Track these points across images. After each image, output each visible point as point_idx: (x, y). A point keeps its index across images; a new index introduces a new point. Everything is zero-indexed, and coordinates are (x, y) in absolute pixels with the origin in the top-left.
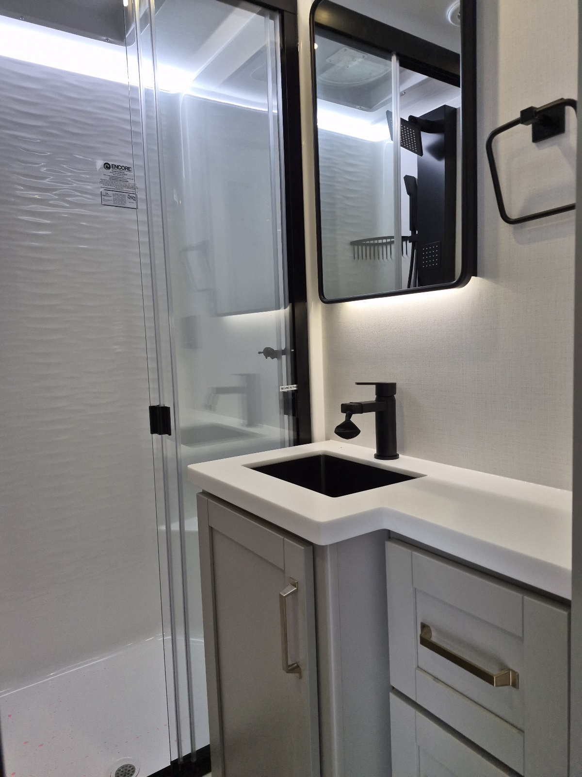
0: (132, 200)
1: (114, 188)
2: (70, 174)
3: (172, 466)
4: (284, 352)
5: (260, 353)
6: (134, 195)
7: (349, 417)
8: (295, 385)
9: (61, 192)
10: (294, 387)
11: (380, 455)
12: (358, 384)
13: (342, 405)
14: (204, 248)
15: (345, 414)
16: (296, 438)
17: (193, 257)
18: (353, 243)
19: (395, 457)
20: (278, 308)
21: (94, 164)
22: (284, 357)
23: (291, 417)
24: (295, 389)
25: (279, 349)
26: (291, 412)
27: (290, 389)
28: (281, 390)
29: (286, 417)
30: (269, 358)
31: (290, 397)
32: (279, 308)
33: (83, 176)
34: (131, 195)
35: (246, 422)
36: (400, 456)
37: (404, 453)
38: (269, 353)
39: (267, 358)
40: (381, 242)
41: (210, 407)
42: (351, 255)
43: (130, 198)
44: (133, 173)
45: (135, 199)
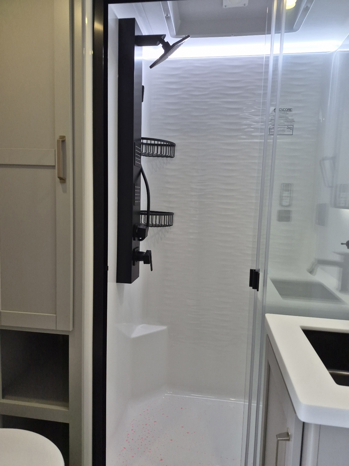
0: (289, 130)
6: (292, 127)
14: (334, 159)
17: (327, 164)
34: (289, 126)
35: (340, 288)
39: (348, 248)
41: (311, 272)
43: (288, 128)
44: (293, 112)
45: (292, 129)
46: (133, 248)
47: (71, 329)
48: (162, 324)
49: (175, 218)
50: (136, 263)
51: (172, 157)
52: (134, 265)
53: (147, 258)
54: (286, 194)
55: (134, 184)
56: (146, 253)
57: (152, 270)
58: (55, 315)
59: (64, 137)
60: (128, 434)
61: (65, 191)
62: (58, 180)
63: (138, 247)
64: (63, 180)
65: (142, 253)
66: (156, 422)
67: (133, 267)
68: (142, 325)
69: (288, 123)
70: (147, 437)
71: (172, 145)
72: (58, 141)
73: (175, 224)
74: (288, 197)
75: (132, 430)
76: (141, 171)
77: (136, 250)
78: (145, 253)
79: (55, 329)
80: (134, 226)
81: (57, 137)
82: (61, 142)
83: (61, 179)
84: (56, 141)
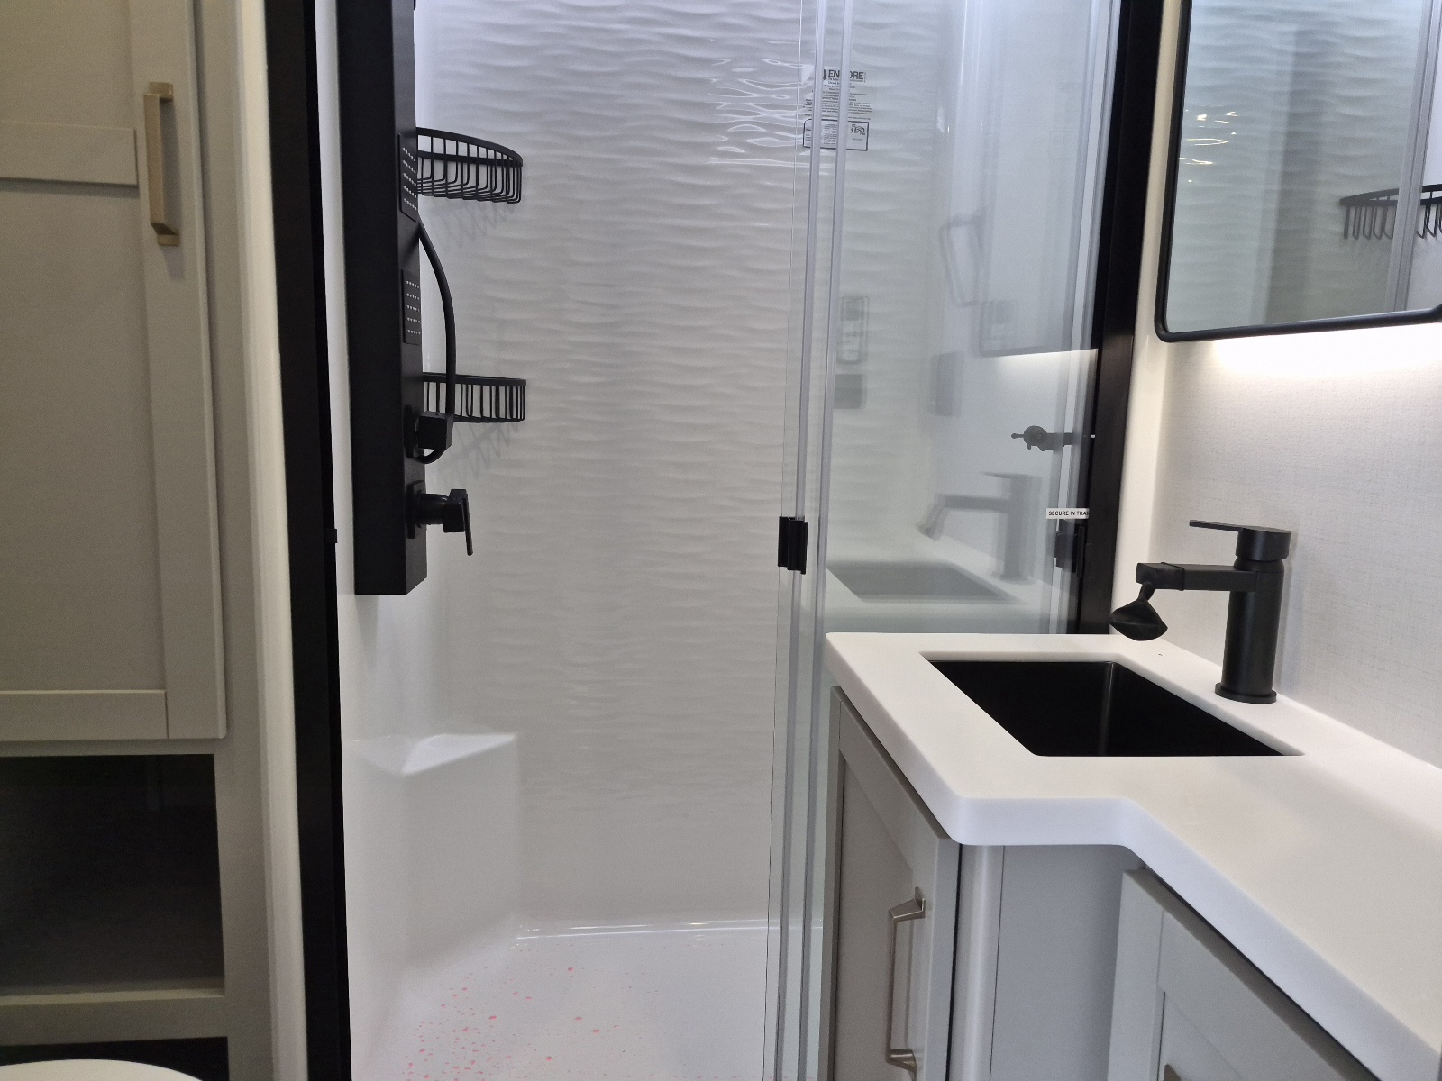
0: (858, 135)
1: (829, 114)
2: (757, 95)
3: (806, 628)
4: (1068, 439)
5: (1015, 436)
6: (865, 126)
7: (1146, 593)
8: (1084, 510)
9: (742, 128)
10: (1081, 514)
11: (1229, 688)
12: (1193, 524)
13: (1140, 566)
14: (979, 224)
15: (1141, 585)
16: (1074, 617)
18: (1347, 203)
19: (1263, 695)
20: (1067, 346)
21: (795, 73)
22: (1067, 449)
23: (1068, 574)
24: (1084, 517)
25: (1059, 431)
26: (1069, 563)
27: (1070, 517)
28: (1048, 517)
29: (1058, 570)
30: (1035, 448)
31: (1071, 531)
32: (1070, 349)
33: (774, 96)
34: (857, 124)
35: (1002, 571)
36: (1279, 697)
37: (1291, 693)
38: (1036, 437)
39: (1029, 448)
40: (1428, 197)
41: (930, 530)
42: (1339, 228)
43: (855, 130)
44: (868, 83)
45: (865, 132)
46: (407, 481)
47: (221, 734)
48: (500, 728)
49: (530, 397)
50: (417, 529)
51: (514, 202)
52: (412, 535)
53: (454, 513)
54: (849, 327)
55: (402, 271)
56: (449, 498)
57: (470, 552)
58: (163, 692)
59: (166, 87)
60: (411, 1064)
61: (177, 272)
62: (149, 233)
63: (422, 482)
64: (167, 232)
65: (436, 497)
66: (495, 1017)
67: (409, 542)
68: (435, 737)
69: (856, 115)
70: (473, 1062)
71: (512, 162)
72: (146, 97)
73: (529, 416)
74: (855, 334)
75: (422, 1051)
76: (420, 234)
77: (416, 488)
78: (445, 497)
79: (165, 737)
80: (408, 409)
81: (140, 89)
82: (158, 101)
83: (161, 229)
84: (139, 100)
